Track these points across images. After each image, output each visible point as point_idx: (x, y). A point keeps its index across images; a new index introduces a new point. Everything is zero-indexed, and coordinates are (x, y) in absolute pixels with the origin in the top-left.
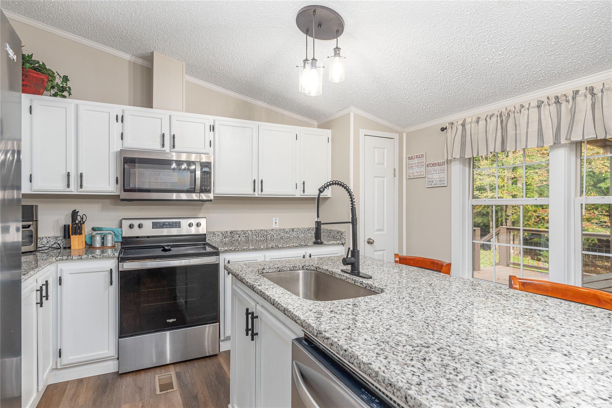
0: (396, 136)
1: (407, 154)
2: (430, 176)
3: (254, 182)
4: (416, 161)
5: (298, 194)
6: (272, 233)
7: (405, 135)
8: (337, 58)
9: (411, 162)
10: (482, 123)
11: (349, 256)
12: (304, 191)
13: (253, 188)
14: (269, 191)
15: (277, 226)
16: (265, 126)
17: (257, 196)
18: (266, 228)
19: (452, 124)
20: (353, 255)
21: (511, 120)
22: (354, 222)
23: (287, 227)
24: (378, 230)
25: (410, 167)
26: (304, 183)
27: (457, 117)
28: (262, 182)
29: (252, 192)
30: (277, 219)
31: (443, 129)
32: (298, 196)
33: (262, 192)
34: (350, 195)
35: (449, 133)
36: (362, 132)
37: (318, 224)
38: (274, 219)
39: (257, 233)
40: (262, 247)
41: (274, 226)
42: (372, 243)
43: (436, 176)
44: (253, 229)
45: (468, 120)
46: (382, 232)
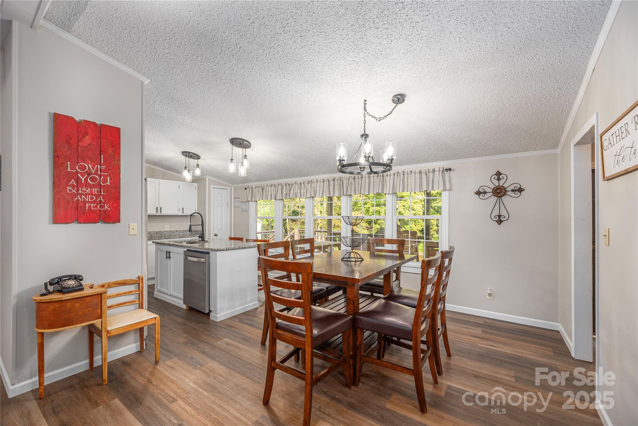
0: (229, 188)
1: (234, 196)
2: (242, 207)
3: (157, 208)
4: (237, 200)
5: (180, 213)
6: (165, 233)
7: (233, 188)
8: (198, 168)
9: (235, 200)
10: (257, 189)
11: (201, 235)
12: (183, 212)
13: (156, 211)
14: (164, 212)
15: (168, 230)
16: (162, 181)
17: (158, 215)
18: (162, 230)
19: (249, 187)
20: (202, 235)
21: (264, 189)
22: (203, 225)
23: (173, 230)
24: (220, 230)
25: (235, 202)
26: (183, 209)
27: (250, 184)
28: (161, 208)
29: (156, 213)
30: (168, 226)
31: (246, 189)
32: (180, 214)
33: (161, 212)
34: (202, 217)
35: (247, 191)
36: (212, 186)
37: (191, 226)
38: (166, 226)
39: (157, 233)
40: (162, 238)
41: (166, 230)
42: (216, 236)
43: (244, 207)
44: (155, 231)
45: (253, 187)
46: (222, 231)
